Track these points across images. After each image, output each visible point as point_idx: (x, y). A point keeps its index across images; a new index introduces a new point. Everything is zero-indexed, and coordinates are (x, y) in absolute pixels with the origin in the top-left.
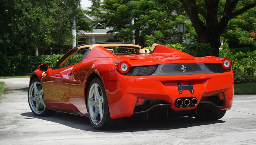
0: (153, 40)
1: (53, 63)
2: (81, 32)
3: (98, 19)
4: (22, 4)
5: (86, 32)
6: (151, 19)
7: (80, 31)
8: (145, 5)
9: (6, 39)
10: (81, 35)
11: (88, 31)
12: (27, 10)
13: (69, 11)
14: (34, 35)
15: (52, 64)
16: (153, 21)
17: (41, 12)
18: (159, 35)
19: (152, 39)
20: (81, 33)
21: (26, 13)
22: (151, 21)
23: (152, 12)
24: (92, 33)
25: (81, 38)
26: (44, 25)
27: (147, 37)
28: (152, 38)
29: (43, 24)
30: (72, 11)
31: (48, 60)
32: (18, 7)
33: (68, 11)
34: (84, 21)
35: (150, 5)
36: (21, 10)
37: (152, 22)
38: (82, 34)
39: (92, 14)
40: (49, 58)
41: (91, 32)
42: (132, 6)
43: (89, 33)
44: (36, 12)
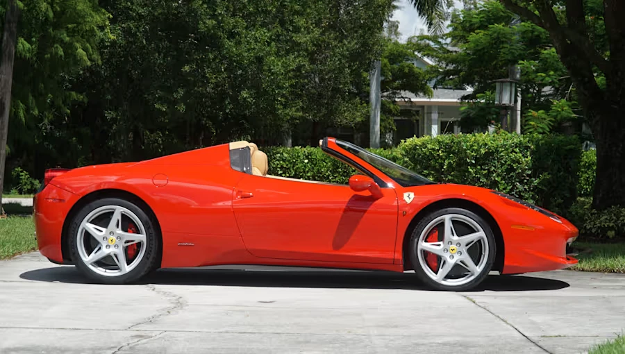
0: (547, 122)
1: (294, 167)
2: (404, 96)
3: (441, 64)
4: (217, 20)
5: (417, 95)
6: (545, 70)
7: (402, 92)
8: (530, 35)
9: (176, 102)
10: (404, 104)
11: (421, 94)
12: (231, 35)
13: (349, 42)
14: (248, 96)
15: (292, 169)
16: (549, 76)
17: (267, 41)
18: (563, 110)
19: (545, 119)
20: (402, 97)
21: (228, 43)
22: (543, 75)
23: (548, 54)
24: (429, 98)
25: (401, 110)
26: (273, 74)
27: (530, 114)
28: (544, 116)
29: (270, 70)
30: (356, 44)
31: (284, 161)
32: (207, 27)
33: (346, 43)
34: (411, 69)
35: (541, 36)
36: (215, 34)
37: (545, 77)
38: (406, 100)
39: (426, 53)
40: (286, 155)
41: (429, 95)
42: (500, 36)
43: (423, 97)
44: (256, 40)
